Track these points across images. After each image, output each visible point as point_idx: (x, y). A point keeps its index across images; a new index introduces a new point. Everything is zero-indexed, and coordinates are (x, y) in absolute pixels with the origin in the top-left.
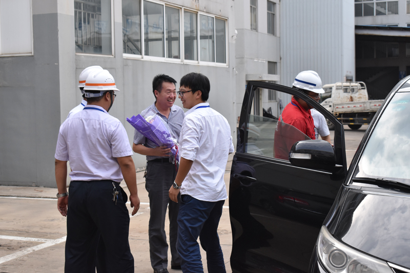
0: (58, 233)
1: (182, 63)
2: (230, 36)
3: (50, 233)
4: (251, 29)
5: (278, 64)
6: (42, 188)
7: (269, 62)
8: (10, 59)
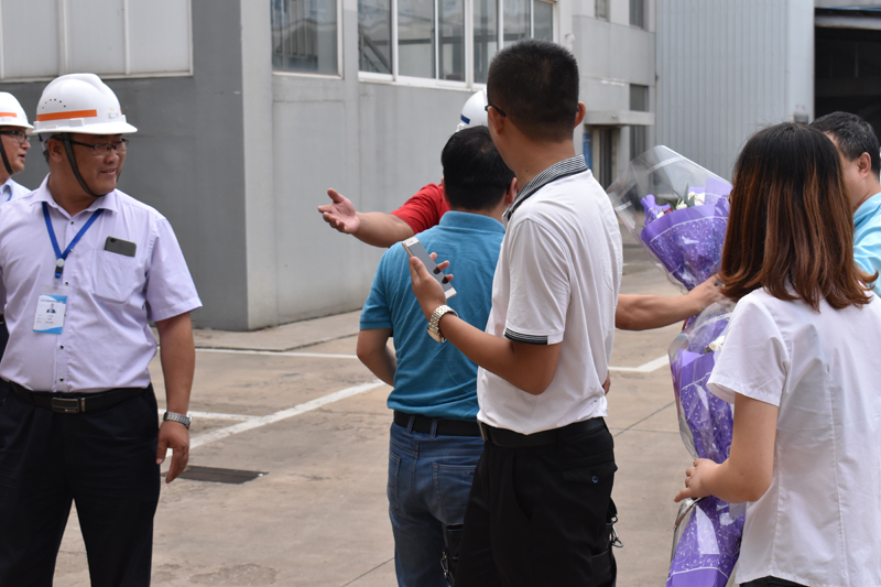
0: (265, 407)
1: (469, 90)
2: (562, 35)
3: (251, 407)
4: (596, 15)
5: (651, 90)
6: (208, 332)
7: (633, 86)
8: (147, 83)
